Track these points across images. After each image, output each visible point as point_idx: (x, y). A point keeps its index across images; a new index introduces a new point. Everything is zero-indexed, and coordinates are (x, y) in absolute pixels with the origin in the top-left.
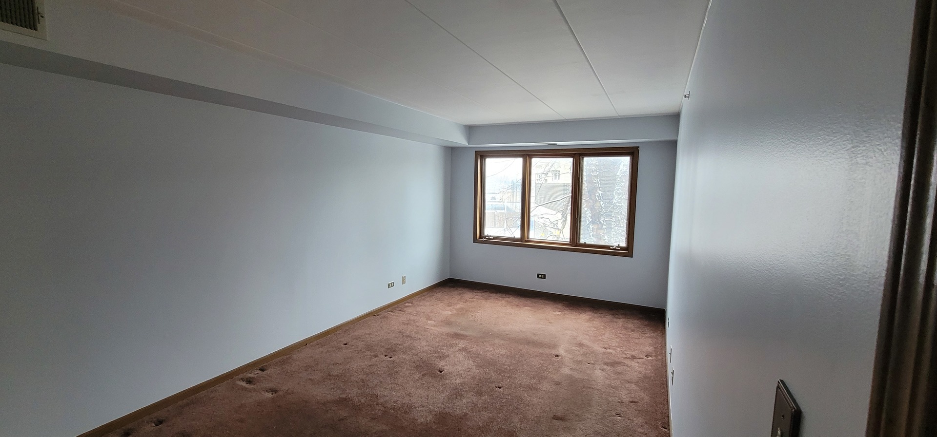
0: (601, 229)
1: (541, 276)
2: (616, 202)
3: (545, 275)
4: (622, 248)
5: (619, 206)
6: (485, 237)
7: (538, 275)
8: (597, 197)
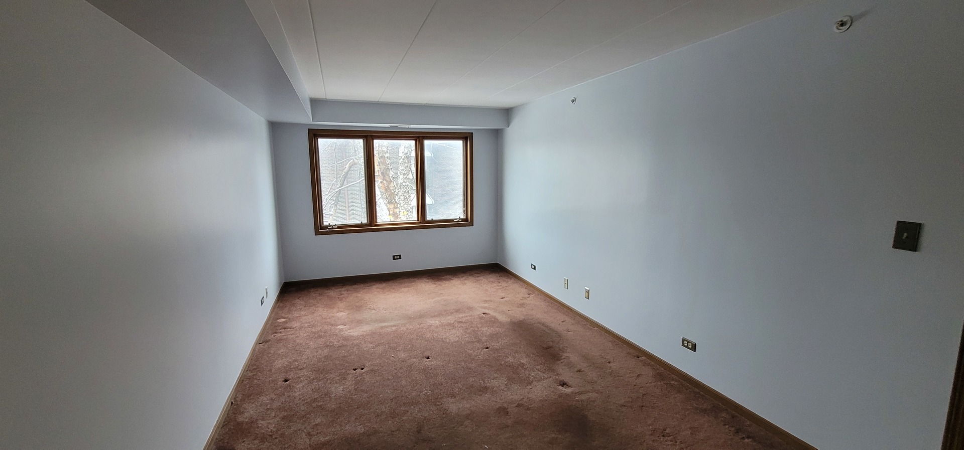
0: (396, 208)
1: (397, 257)
2: (402, 181)
3: (400, 256)
4: (463, 220)
5: (405, 185)
6: (326, 227)
7: (394, 256)
8: (391, 178)
